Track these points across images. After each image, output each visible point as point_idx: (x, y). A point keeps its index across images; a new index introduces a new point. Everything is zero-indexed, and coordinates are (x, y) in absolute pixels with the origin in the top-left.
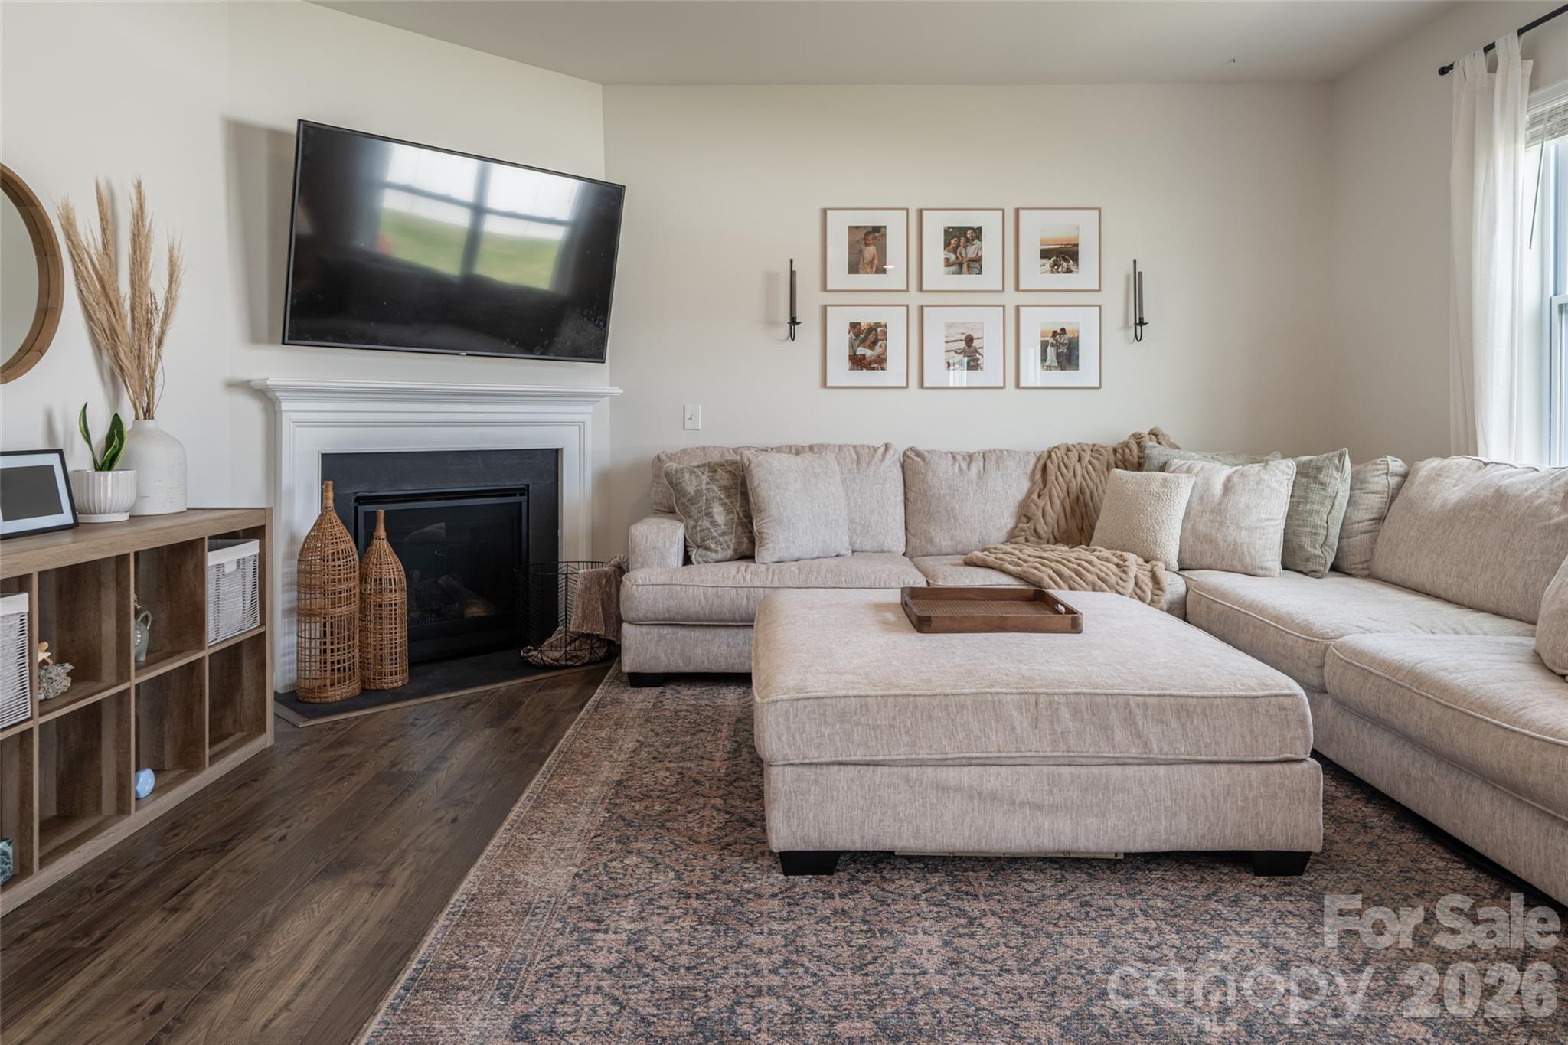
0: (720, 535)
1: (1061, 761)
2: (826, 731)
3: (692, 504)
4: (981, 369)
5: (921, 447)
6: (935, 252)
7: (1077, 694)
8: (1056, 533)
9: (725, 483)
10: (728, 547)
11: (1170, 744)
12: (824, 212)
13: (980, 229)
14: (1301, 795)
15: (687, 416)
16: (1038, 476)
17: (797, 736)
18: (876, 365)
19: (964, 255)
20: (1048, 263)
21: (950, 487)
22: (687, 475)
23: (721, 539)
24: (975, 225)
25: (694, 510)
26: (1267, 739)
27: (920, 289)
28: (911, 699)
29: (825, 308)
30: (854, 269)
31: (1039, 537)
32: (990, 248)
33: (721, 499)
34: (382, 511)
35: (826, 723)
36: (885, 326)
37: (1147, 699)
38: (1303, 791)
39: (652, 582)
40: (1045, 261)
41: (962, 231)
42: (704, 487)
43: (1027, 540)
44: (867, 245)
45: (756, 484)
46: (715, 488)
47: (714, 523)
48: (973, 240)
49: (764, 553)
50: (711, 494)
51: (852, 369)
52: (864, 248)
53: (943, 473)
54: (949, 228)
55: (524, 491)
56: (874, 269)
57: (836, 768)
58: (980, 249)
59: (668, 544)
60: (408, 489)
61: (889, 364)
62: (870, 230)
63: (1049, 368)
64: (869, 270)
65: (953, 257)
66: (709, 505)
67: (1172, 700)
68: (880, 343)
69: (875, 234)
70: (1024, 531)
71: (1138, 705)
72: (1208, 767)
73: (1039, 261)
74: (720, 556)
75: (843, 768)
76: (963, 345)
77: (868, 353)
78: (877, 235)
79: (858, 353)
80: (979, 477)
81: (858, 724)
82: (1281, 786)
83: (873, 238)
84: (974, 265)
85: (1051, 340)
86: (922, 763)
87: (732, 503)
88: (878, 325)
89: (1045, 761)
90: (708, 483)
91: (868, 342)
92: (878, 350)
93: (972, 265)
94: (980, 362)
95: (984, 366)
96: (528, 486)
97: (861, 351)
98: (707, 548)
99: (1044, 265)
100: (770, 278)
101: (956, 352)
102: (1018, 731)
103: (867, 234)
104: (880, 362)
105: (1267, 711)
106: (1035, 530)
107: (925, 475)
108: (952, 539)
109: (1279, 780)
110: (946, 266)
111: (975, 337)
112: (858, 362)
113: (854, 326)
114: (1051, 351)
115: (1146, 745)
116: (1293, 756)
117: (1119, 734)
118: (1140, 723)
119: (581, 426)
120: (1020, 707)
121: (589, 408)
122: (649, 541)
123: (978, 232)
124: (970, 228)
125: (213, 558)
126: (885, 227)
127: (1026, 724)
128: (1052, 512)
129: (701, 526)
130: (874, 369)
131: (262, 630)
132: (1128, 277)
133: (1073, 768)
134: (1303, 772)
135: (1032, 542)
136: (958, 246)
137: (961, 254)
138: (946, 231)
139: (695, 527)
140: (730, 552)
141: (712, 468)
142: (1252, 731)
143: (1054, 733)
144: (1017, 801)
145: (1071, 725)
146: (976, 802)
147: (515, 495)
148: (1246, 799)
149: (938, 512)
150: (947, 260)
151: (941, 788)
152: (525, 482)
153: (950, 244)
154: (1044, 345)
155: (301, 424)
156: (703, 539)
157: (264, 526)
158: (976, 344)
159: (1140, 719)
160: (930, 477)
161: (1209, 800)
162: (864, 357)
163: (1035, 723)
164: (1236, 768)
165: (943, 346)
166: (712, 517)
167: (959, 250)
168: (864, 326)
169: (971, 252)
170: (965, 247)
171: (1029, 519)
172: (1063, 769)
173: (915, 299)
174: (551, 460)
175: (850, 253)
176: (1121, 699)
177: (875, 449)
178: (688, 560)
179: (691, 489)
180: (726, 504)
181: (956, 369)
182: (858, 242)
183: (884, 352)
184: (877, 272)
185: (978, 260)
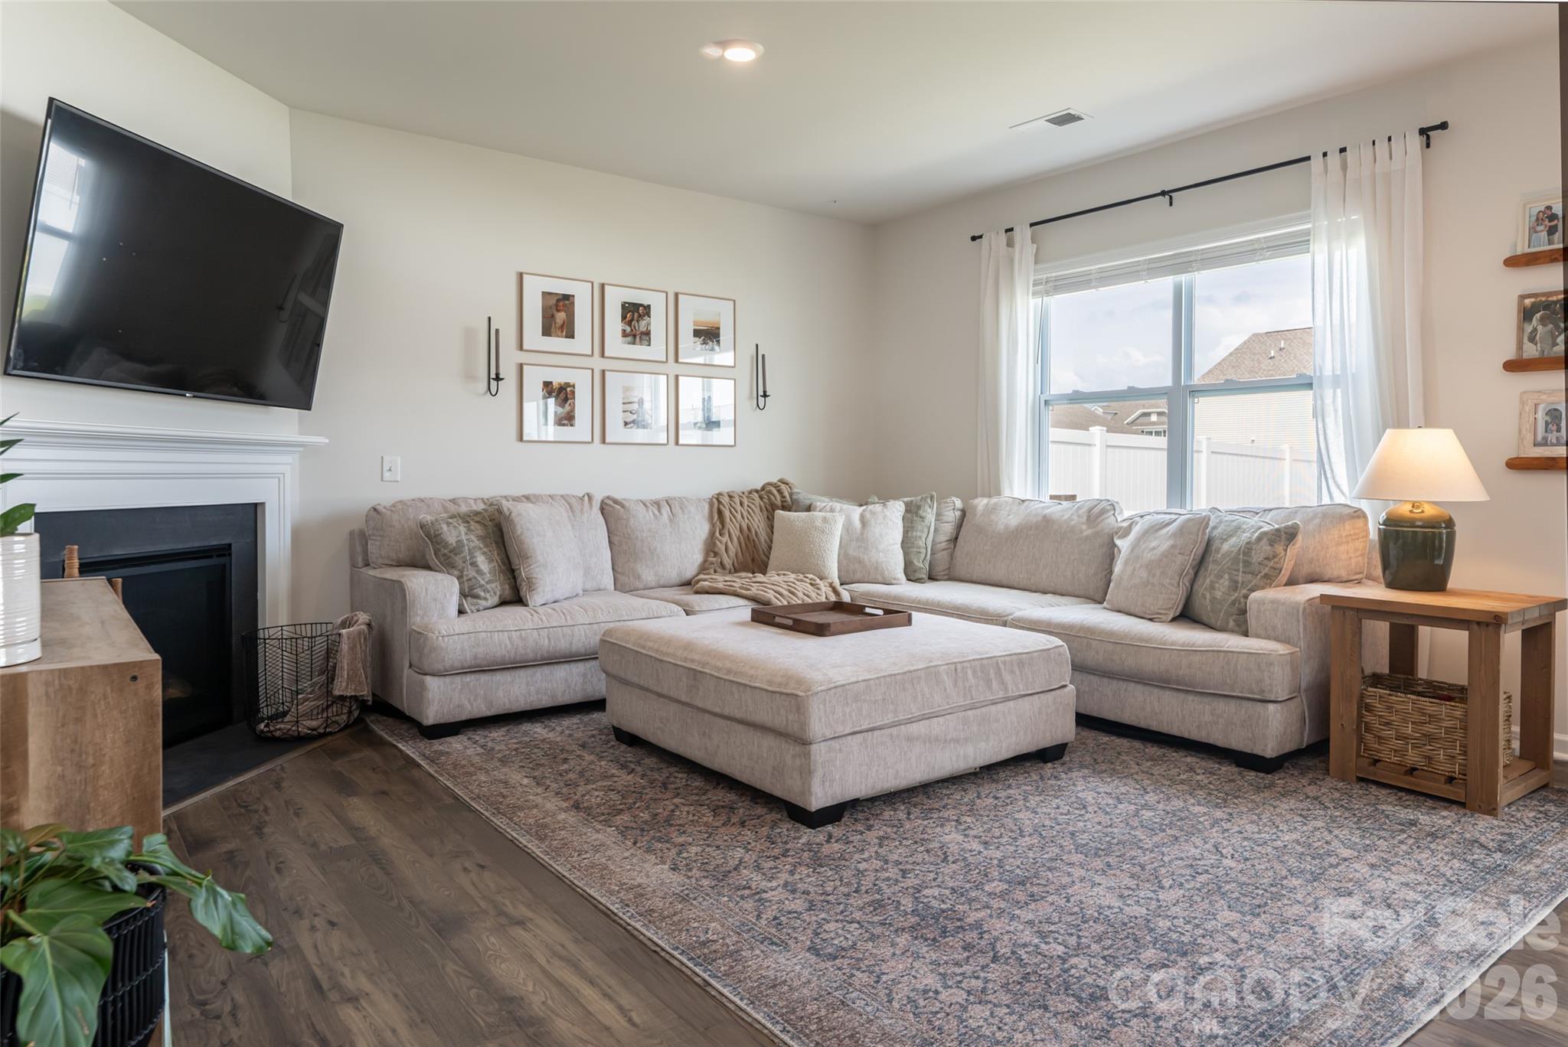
0: (487, 583)
1: (968, 708)
2: (848, 710)
3: (456, 555)
4: (651, 427)
5: (616, 496)
6: (615, 324)
7: (973, 660)
8: (736, 564)
9: (480, 533)
10: (496, 594)
11: (1016, 686)
12: (521, 275)
13: (649, 306)
14: (1068, 707)
15: (386, 468)
16: (716, 518)
18: (566, 422)
19: (636, 328)
20: (699, 340)
21: (650, 530)
22: (445, 527)
23: (488, 587)
25: (457, 561)
26: (1055, 676)
27: (603, 355)
28: (893, 677)
29: (521, 366)
30: (547, 331)
31: (727, 569)
32: (657, 323)
33: (481, 549)
34: (120, 580)
35: (847, 704)
36: (574, 386)
37: (1004, 659)
38: (1069, 704)
39: (457, 632)
40: (697, 339)
42: (463, 538)
43: (715, 572)
44: (558, 311)
45: (519, 532)
46: (474, 538)
47: (479, 572)
48: (644, 316)
49: (535, 596)
50: (472, 545)
51: (544, 424)
52: (555, 313)
53: (642, 519)
54: (626, 303)
55: (227, 551)
56: (564, 333)
57: (850, 738)
58: (649, 324)
59: (448, 595)
61: (577, 421)
62: (561, 297)
63: (701, 428)
64: (559, 333)
65: (628, 329)
66: (472, 556)
67: (1015, 657)
68: (569, 401)
69: (564, 302)
70: (712, 564)
71: (1001, 663)
72: (1031, 698)
73: (693, 339)
74: (490, 603)
75: (854, 736)
76: (636, 406)
77: (559, 410)
78: (567, 302)
79: (550, 410)
80: (671, 521)
81: (865, 701)
82: (1059, 705)
83: (563, 306)
86: (899, 724)
87: (490, 551)
88: (568, 385)
89: (961, 709)
90: (466, 534)
91: (559, 400)
92: (569, 408)
93: (644, 337)
94: (649, 421)
95: (653, 425)
96: (230, 545)
97: (553, 408)
98: (477, 597)
99: (696, 342)
100: (469, 334)
101: (631, 412)
102: (948, 690)
103: (558, 301)
104: (572, 419)
105: (1054, 657)
106: (720, 563)
107: (628, 520)
110: (623, 336)
111: (645, 398)
113: (547, 385)
114: (701, 414)
115: (1006, 688)
116: (1063, 684)
117: (994, 684)
118: (1003, 675)
119: (280, 478)
121: (289, 459)
122: (429, 593)
123: (647, 310)
124: (641, 305)
127: (951, 686)
128: (730, 548)
129: (467, 575)
130: (564, 425)
132: (752, 357)
134: (1068, 694)
135: (721, 573)
136: (633, 319)
137: (634, 327)
138: (623, 306)
139: (460, 577)
140: (496, 600)
141: (466, 519)
142: (1048, 671)
144: (947, 740)
145: (972, 682)
146: (927, 745)
147: (211, 557)
149: (642, 552)
150: (624, 331)
152: (227, 541)
153: (626, 317)
156: (471, 588)
158: (646, 405)
159: (1003, 672)
160: (632, 521)
161: (1032, 719)
162: (555, 413)
163: (956, 684)
164: (1042, 696)
165: (621, 408)
166: (477, 566)
167: (633, 323)
168: (555, 385)
169: (642, 325)
170: (638, 321)
171: (715, 554)
172: (970, 713)
173: (598, 364)
174: (250, 515)
175: (543, 317)
176: (994, 660)
177: (580, 498)
178: (460, 610)
179: (452, 540)
180: (486, 553)
181: (631, 428)
182: (551, 307)
183: (573, 410)
184: (567, 337)
185: (648, 333)
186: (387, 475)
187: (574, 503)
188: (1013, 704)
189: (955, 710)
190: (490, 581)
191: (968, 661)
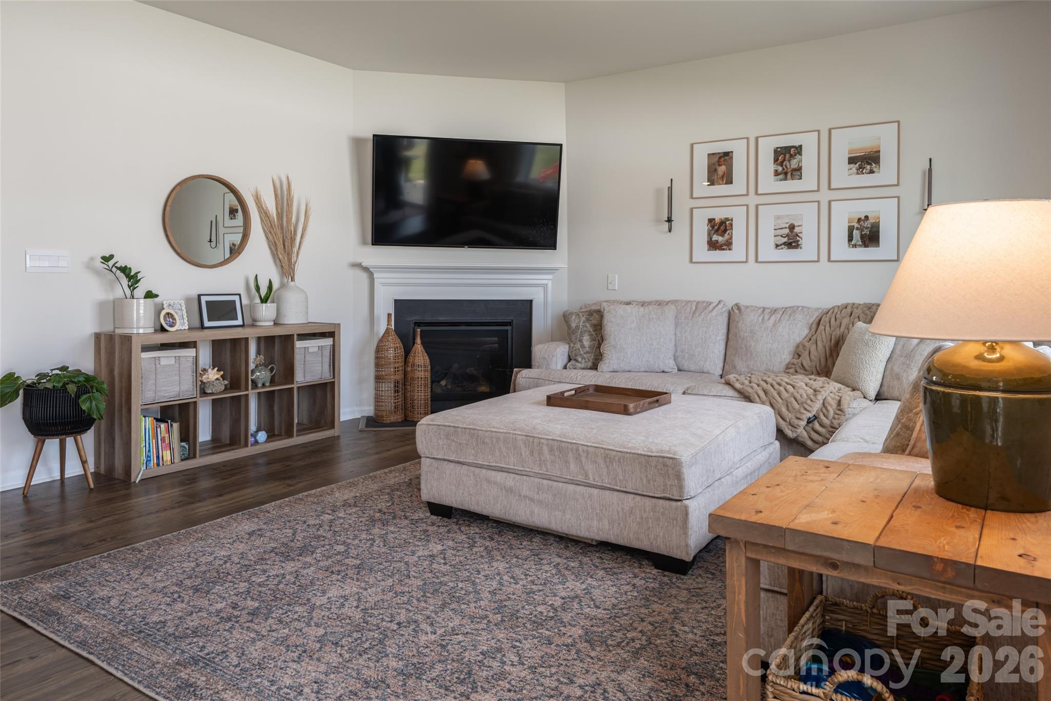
0: (585, 353)
1: (544, 477)
2: (441, 442)
3: (573, 334)
4: (801, 248)
5: (743, 303)
6: (767, 166)
7: (553, 440)
8: (818, 368)
9: (594, 322)
10: (588, 360)
11: (600, 477)
12: (692, 146)
13: (801, 147)
14: (675, 522)
15: (609, 281)
16: (814, 326)
17: (429, 442)
18: (725, 247)
19: (788, 167)
20: (854, 167)
21: (751, 331)
22: (574, 317)
23: (585, 356)
24: (797, 144)
25: (573, 337)
26: (656, 483)
27: (757, 193)
28: (476, 431)
29: (692, 210)
31: (806, 370)
32: (808, 161)
33: (590, 332)
34: (419, 330)
35: (440, 438)
36: (732, 220)
37: (589, 448)
38: (676, 519)
40: (852, 166)
41: (787, 150)
42: (581, 324)
43: (796, 372)
44: (720, 165)
45: (605, 323)
46: (587, 325)
47: (583, 346)
48: (795, 155)
49: (604, 365)
50: (585, 329)
51: (709, 250)
52: (717, 167)
53: (749, 320)
54: (777, 148)
55: (509, 324)
56: (725, 181)
57: (446, 462)
58: (800, 161)
60: (442, 319)
61: (734, 246)
62: (722, 155)
63: (855, 246)
64: (721, 182)
65: (780, 169)
66: (582, 335)
67: (602, 450)
68: (728, 232)
69: (726, 157)
70: (794, 364)
71: (583, 451)
72: (623, 495)
73: (847, 166)
74: (583, 366)
75: (449, 463)
76: (787, 231)
77: (720, 239)
78: (726, 158)
79: (713, 239)
80: (774, 325)
81: (453, 441)
82: (663, 514)
83: (724, 161)
84: (797, 173)
85: (856, 225)
86: (481, 467)
87: (596, 334)
88: (727, 219)
89: (537, 475)
90: (584, 322)
91: (720, 231)
92: (727, 236)
93: (795, 173)
94: (799, 243)
95: (803, 246)
96: (512, 320)
97: (715, 238)
98: (577, 361)
99: (851, 169)
100: (658, 191)
101: (782, 236)
102: (524, 456)
103: (720, 158)
104: (728, 245)
105: (656, 466)
106: (802, 365)
107: (738, 322)
108: (748, 367)
109: (662, 510)
110: (775, 175)
111: (796, 224)
112: (713, 246)
113: (711, 221)
114: (856, 234)
115: (587, 476)
116: (671, 496)
117: (572, 466)
118: (584, 462)
119: (545, 287)
120: (525, 443)
121: (550, 277)
122: (542, 353)
123: (799, 149)
124: (793, 147)
125: (299, 344)
126: (732, 152)
127: (527, 453)
128: (817, 352)
129: (575, 347)
130: (724, 249)
131: (333, 380)
132: (924, 173)
133: (550, 482)
134: (677, 508)
135: (800, 374)
136: (784, 160)
137: (786, 166)
138: (776, 151)
139: (573, 347)
140: (590, 364)
141: (590, 313)
142: (647, 476)
143: (540, 460)
144: (522, 495)
145: (548, 457)
146: (504, 491)
147: (507, 325)
148: (642, 518)
149: (741, 348)
150: (776, 171)
151: (488, 481)
152: (511, 318)
153: (778, 159)
154: (851, 230)
155: (384, 284)
156: (576, 355)
157: (334, 332)
158: (797, 230)
159: (583, 459)
160: (740, 324)
161: (621, 514)
162: (717, 241)
163: (532, 453)
164: (638, 498)
165: (773, 232)
166: (582, 342)
167: (784, 163)
168: (717, 220)
169: (794, 163)
170: (789, 161)
171: (799, 356)
172: (545, 482)
173: (753, 200)
174: (528, 305)
175: (709, 172)
176: (575, 446)
177: (711, 303)
178: (565, 367)
179: (574, 325)
180: (592, 335)
181: (782, 249)
182: (714, 164)
183: (731, 238)
184: (726, 184)
185: (799, 169)
186: (610, 287)
187: (701, 307)
188: (595, 491)
189: (530, 474)
190: (587, 353)
191: (547, 439)
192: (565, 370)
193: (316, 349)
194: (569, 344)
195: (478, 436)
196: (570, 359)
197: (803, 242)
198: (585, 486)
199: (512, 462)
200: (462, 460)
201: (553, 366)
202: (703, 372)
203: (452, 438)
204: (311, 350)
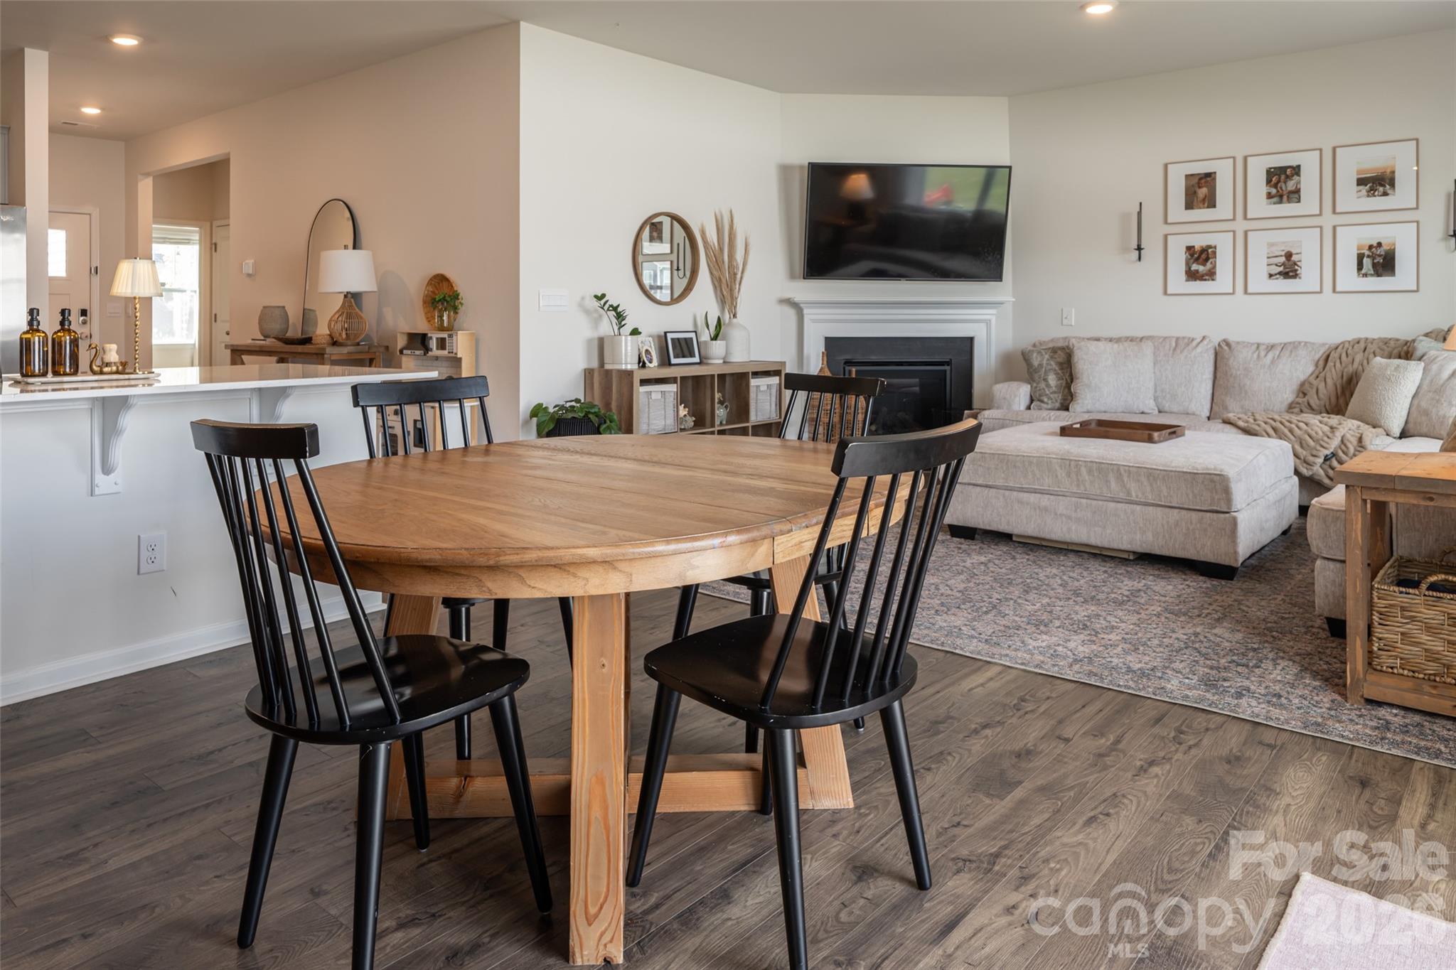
0: (1051, 393)
1: (1082, 496)
3: (1035, 373)
4: (1299, 278)
5: (1232, 339)
7: (1092, 462)
8: (1327, 407)
9: (1060, 360)
10: (1056, 401)
11: (1143, 494)
12: (1169, 164)
13: (1299, 167)
14: (1223, 532)
15: (1064, 316)
16: (1322, 362)
18: (1207, 278)
19: (1284, 188)
20: (1364, 189)
21: (1245, 369)
22: (1035, 355)
23: (1051, 396)
24: (1294, 164)
25: (1036, 376)
26: (1202, 498)
27: (1245, 218)
29: (1166, 237)
30: (1189, 206)
31: (1312, 409)
33: (1055, 371)
34: (853, 369)
36: (1215, 247)
37: (1131, 469)
38: (1224, 529)
40: (1361, 187)
41: (1282, 170)
42: (1045, 362)
44: (1200, 188)
45: (1077, 361)
46: (1052, 363)
47: (1048, 386)
48: (1293, 176)
49: (1075, 406)
50: (1049, 367)
51: (1187, 280)
52: (1197, 189)
53: (1241, 357)
54: (1271, 168)
55: (948, 363)
56: (1206, 204)
57: (971, 487)
58: (1299, 182)
60: (874, 358)
61: (1218, 276)
62: (1203, 176)
63: (1364, 275)
64: (1201, 205)
65: (1274, 191)
66: (1046, 373)
67: (1145, 470)
68: (1211, 260)
70: (1298, 403)
71: (1125, 471)
72: (1167, 510)
73: (1355, 188)
74: (1049, 407)
75: (975, 487)
76: (1283, 259)
77: (1201, 268)
78: (1209, 179)
79: (1192, 269)
80: (1273, 362)
81: (980, 466)
82: (1210, 525)
83: (1206, 182)
84: (1295, 195)
85: (1367, 253)
86: (1011, 489)
87: (1062, 373)
88: (1210, 247)
89: (1074, 494)
90: (1048, 360)
91: (1201, 260)
92: (1209, 265)
93: (1292, 196)
94: (1297, 272)
95: (1302, 276)
96: (951, 360)
97: (1195, 267)
98: (1041, 401)
99: (1360, 191)
100: (1125, 216)
101: (1277, 265)
102: (1060, 477)
103: (1201, 179)
104: (1211, 275)
105: (1203, 482)
106: (1308, 403)
108: (1242, 407)
109: (1209, 522)
110: (1268, 198)
111: (1294, 252)
112: (1192, 275)
113: (1189, 249)
114: (1366, 261)
115: (1129, 494)
116: (1218, 509)
117: (1113, 485)
119: (988, 322)
120: (1061, 466)
121: (994, 311)
122: (1001, 394)
123: (1297, 170)
124: (1289, 167)
125: (754, 382)
126: (1216, 173)
127: (1064, 475)
128: (1322, 390)
129: (1041, 387)
130: (1205, 280)
132: (1448, 195)
133: (1089, 501)
134: (1225, 519)
135: (1304, 412)
136: (1279, 181)
137: (1281, 188)
139: (1036, 387)
140: (1058, 405)
141: (1054, 351)
142: (1193, 492)
143: (1078, 480)
144: (1058, 514)
145: (1087, 478)
146: (1038, 511)
147: (945, 365)
148: (1188, 529)
149: (1233, 387)
150: (1269, 193)
151: (1020, 502)
152: (950, 357)
153: (1271, 181)
154: (1361, 257)
155: (814, 321)
156: (1040, 396)
157: (781, 370)
158: (1294, 258)
159: (1125, 479)
160: (1232, 362)
161: (1166, 527)
162: (1197, 271)
163: (1069, 475)
164: (1184, 512)
165: (1265, 261)
166: (1047, 381)
167: (1279, 185)
168: (1197, 248)
169: (1291, 185)
170: (1285, 182)
171: (1305, 395)
172: (1084, 501)
173: (1240, 226)
174: (967, 344)
176: (1115, 467)
177: (1193, 340)
178: (1029, 408)
179: (1036, 363)
180: (1058, 374)
181: (1277, 279)
182: (1193, 186)
183: (1214, 267)
184: (1208, 207)
185: (1297, 191)
186: (1065, 322)
187: (1181, 344)
188: (1138, 508)
189: (1067, 494)
190: (1055, 392)
191: (1085, 461)
192: (1029, 411)
193: (765, 388)
194: (1030, 383)
195: (1008, 461)
196: (1032, 401)
197: (1303, 271)
198: (1126, 503)
199: (1047, 483)
200: (990, 483)
201: (1015, 407)
202: (1188, 414)
203: (979, 463)
204: (762, 389)
